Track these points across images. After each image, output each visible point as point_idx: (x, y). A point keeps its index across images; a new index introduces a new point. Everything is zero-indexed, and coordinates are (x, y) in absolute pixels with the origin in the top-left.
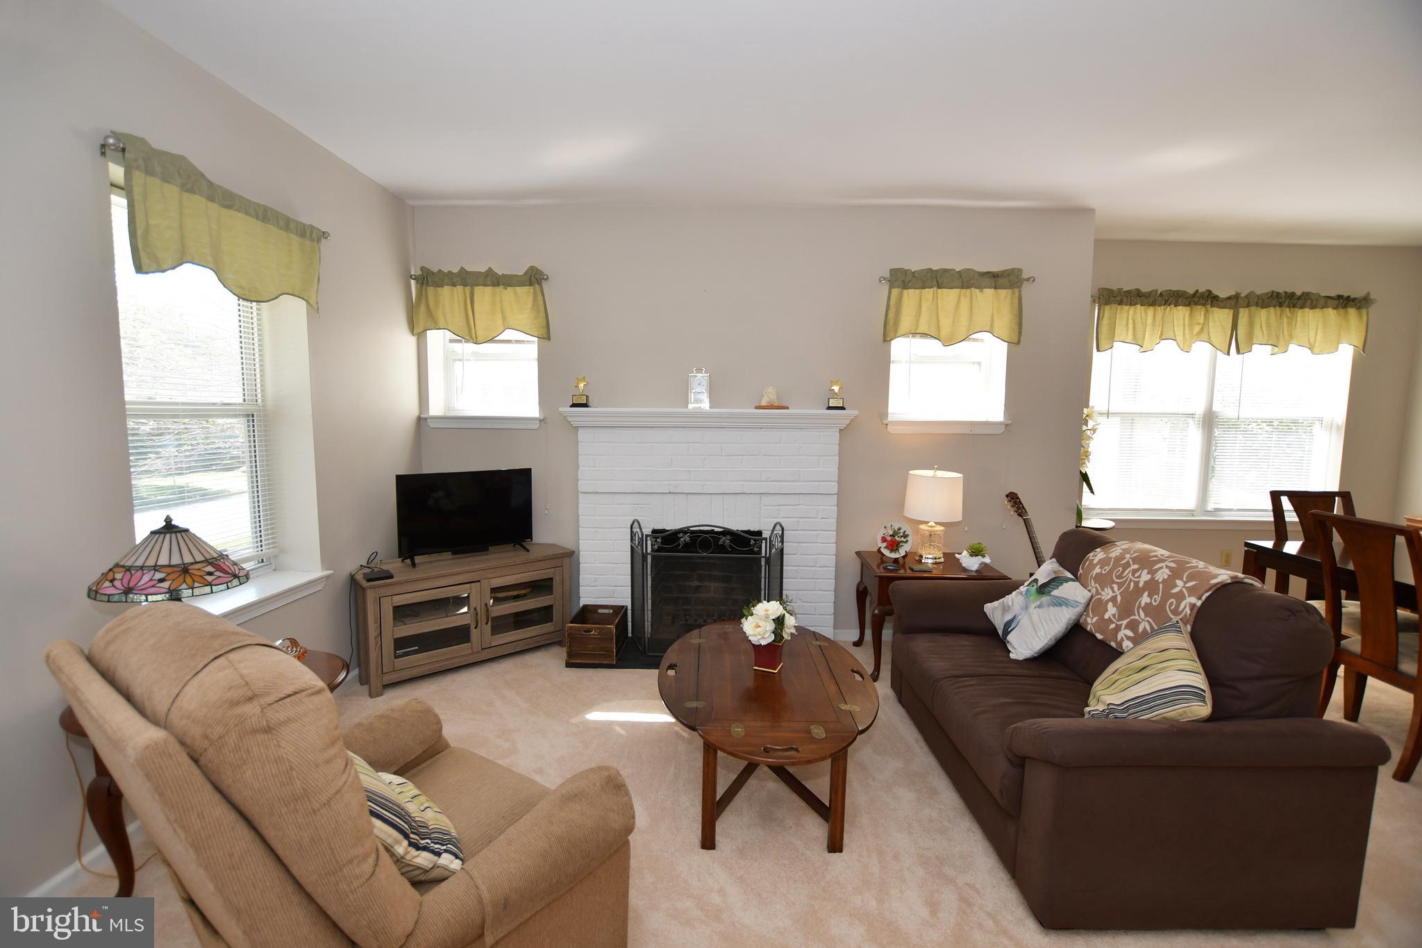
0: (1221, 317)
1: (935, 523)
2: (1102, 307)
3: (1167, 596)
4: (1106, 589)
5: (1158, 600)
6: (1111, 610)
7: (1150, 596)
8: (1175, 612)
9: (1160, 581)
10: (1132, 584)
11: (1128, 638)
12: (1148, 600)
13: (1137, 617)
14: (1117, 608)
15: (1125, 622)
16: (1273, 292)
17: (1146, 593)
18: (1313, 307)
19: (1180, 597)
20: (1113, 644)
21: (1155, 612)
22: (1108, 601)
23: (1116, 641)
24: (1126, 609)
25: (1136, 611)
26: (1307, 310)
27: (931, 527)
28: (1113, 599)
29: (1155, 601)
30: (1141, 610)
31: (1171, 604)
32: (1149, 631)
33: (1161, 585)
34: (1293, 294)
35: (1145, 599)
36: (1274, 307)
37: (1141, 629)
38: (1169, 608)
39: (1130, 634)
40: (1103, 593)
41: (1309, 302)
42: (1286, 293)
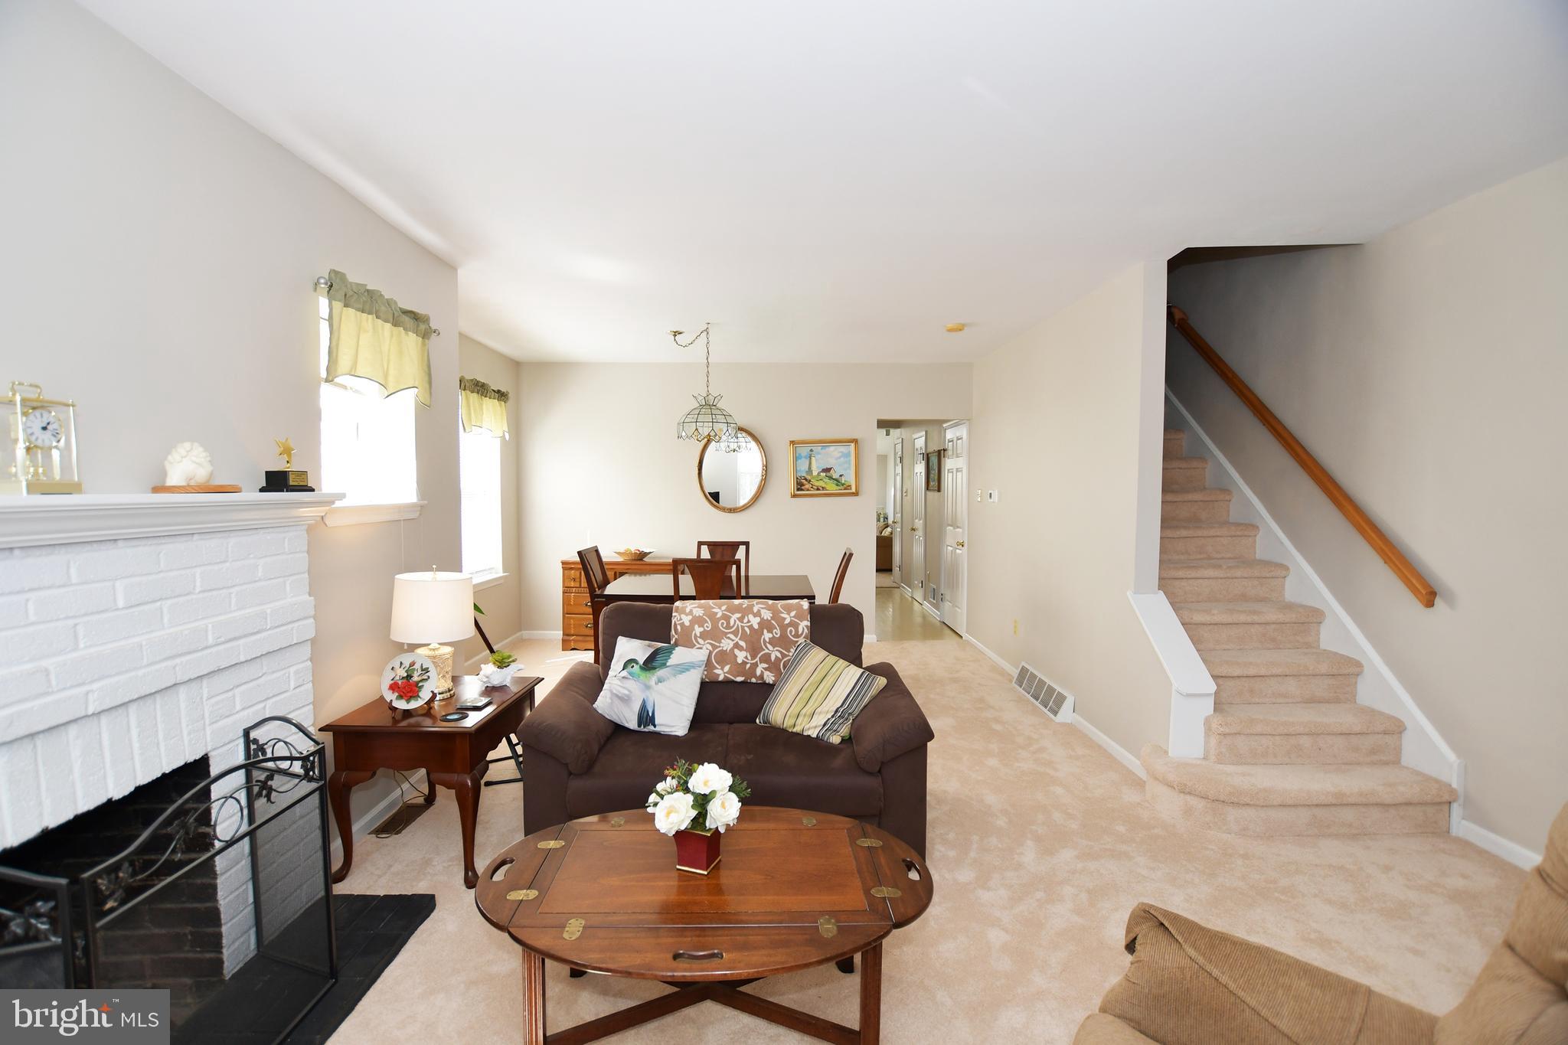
1: (440, 644)
3: (783, 628)
4: (723, 641)
5: (779, 632)
6: (741, 656)
7: (770, 631)
8: (797, 636)
9: (769, 619)
10: (747, 629)
11: (766, 669)
12: (771, 635)
13: (767, 651)
14: (745, 650)
15: (757, 659)
17: (765, 631)
19: (795, 626)
20: (754, 680)
21: (783, 642)
22: (732, 650)
23: (755, 677)
24: (754, 648)
25: (764, 647)
27: (434, 650)
28: (737, 646)
29: (776, 634)
30: (768, 644)
31: (791, 631)
32: (780, 657)
33: (773, 622)
35: (767, 636)
37: (773, 658)
38: (791, 634)
39: (766, 666)
40: (722, 645)
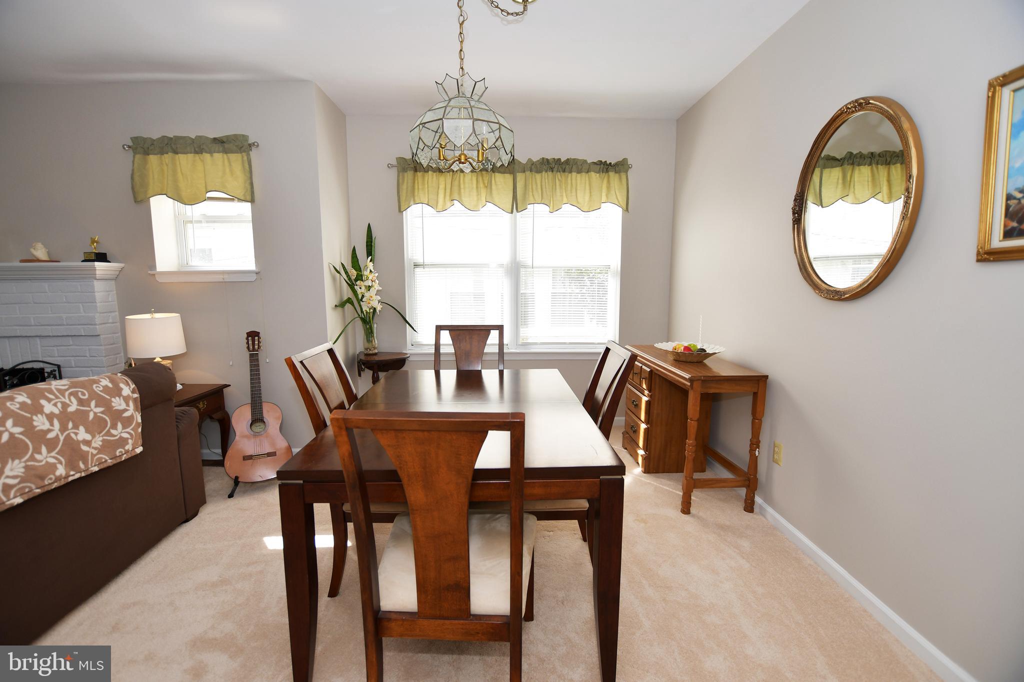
0: (502, 181)
2: (401, 174)
16: (543, 158)
18: (579, 172)
26: (574, 174)
34: (559, 160)
36: (546, 171)
41: (574, 167)
42: (554, 159)
